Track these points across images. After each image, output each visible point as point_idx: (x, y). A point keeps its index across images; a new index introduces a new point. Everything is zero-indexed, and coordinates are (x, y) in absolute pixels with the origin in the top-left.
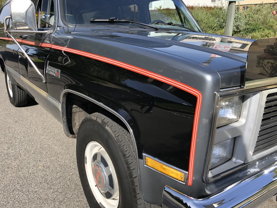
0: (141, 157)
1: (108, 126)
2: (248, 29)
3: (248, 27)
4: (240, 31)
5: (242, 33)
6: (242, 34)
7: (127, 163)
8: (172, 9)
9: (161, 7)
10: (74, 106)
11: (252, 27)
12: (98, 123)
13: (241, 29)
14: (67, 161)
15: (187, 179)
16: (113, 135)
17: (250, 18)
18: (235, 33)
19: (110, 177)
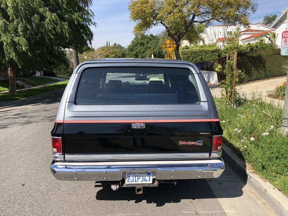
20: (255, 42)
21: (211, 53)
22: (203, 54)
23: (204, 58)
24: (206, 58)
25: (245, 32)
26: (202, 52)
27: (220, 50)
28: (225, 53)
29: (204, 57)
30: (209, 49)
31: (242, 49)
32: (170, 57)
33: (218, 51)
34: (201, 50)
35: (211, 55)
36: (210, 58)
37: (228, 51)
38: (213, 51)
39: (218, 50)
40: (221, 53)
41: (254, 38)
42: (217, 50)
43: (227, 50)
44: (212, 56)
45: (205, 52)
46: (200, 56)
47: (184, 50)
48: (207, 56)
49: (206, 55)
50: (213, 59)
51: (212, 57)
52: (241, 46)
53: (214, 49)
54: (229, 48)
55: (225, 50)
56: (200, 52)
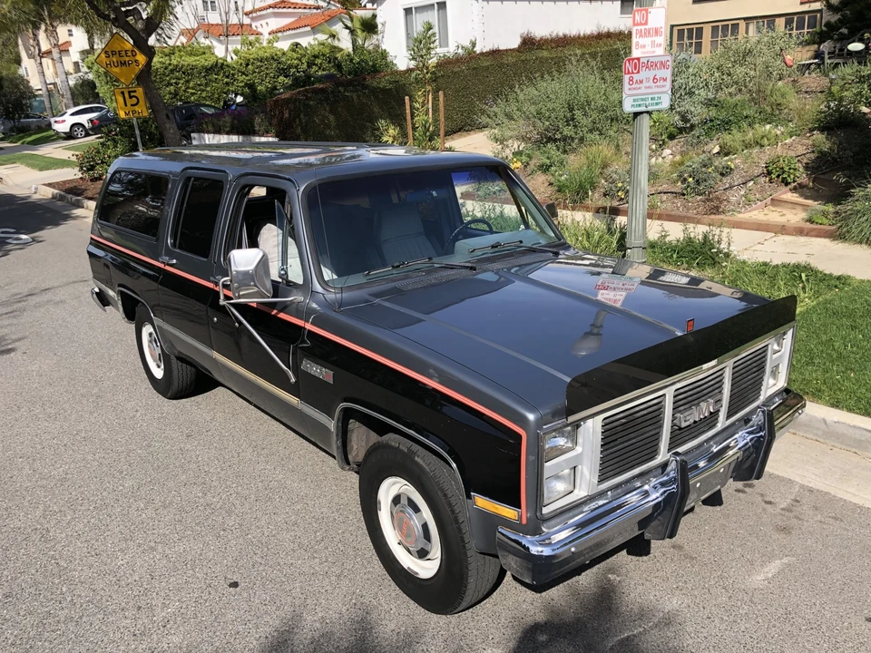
0: (469, 497)
1: (418, 457)
2: (711, 121)
3: (713, 113)
4: (692, 127)
5: (696, 132)
6: (698, 137)
7: (450, 505)
8: (507, 50)
9: (474, 45)
10: (351, 421)
11: (722, 115)
12: (402, 451)
13: (695, 120)
14: (325, 510)
15: (520, 517)
16: (427, 468)
17: (724, 77)
18: (681, 133)
19: (425, 527)
20: (316, 42)
21: (203, 74)
22: (179, 79)
23: (185, 91)
24: (191, 91)
25: (276, 10)
26: (172, 71)
27: (228, 66)
28: (243, 73)
29: (183, 88)
30: (194, 63)
31: (289, 62)
32: (131, 97)
33: (222, 69)
34: (170, 64)
35: (204, 82)
36: (203, 91)
37: (250, 67)
38: (208, 70)
39: (223, 64)
40: (233, 75)
41: (308, 29)
42: (219, 65)
43: (247, 65)
44: (207, 85)
45: (184, 73)
46: (169, 84)
48: (191, 84)
49: (188, 81)
50: (213, 94)
51: (208, 89)
52: (284, 54)
53: (211, 63)
54: (252, 60)
55: (241, 64)
56: (167, 72)
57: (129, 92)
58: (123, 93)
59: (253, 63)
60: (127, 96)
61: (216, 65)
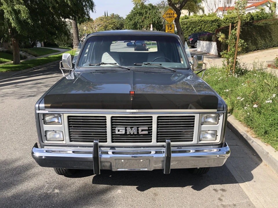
20: (255, 12)
21: (211, 23)
22: (202, 24)
23: (204, 28)
24: (205, 28)
26: (201, 22)
27: (220, 20)
28: (225, 23)
29: (203, 27)
30: (208, 19)
32: (170, 27)
33: (217, 21)
34: (201, 20)
35: (210, 25)
36: (210, 28)
37: (228, 20)
38: (213, 21)
39: (218, 19)
40: (221, 23)
41: (254, 7)
42: (217, 20)
43: (227, 20)
44: (211, 26)
45: (204, 22)
46: (199, 26)
47: (183, 20)
48: (206, 26)
49: (205, 25)
50: (213, 29)
51: (211, 27)
53: (214, 19)
54: (229, 18)
55: (225, 19)
56: (199, 22)
57: (170, 25)
58: (168, 26)
59: (229, 19)
60: (169, 27)
61: (216, 20)
